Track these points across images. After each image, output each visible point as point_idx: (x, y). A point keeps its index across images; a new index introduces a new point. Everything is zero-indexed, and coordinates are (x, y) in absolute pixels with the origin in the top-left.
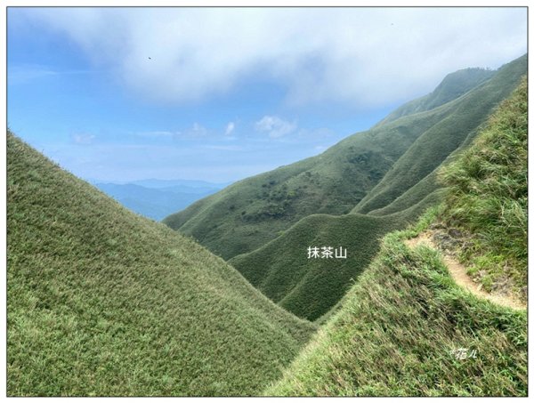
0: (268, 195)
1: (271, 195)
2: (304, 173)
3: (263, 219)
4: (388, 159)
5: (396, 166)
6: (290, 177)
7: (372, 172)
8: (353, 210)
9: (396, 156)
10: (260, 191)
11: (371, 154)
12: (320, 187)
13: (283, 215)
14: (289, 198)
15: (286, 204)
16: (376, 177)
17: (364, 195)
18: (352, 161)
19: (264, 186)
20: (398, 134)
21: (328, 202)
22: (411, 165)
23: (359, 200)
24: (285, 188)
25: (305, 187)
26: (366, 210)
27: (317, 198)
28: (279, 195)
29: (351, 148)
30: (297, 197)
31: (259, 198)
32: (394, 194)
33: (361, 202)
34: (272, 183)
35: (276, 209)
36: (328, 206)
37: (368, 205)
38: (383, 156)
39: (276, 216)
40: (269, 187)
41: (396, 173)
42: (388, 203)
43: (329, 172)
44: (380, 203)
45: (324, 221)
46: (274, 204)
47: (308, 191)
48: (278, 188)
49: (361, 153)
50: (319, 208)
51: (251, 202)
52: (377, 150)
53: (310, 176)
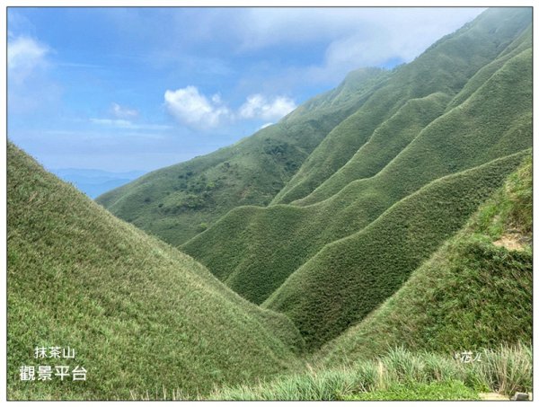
0: (186, 187)
1: (189, 185)
2: (222, 164)
3: (183, 211)
4: (301, 150)
5: (311, 158)
6: (207, 168)
7: (288, 164)
8: (273, 201)
9: (309, 149)
10: (177, 182)
11: (286, 145)
12: (240, 178)
13: (203, 206)
14: (209, 189)
15: (206, 196)
16: (292, 168)
17: (283, 186)
18: (269, 153)
19: (181, 177)
20: (310, 127)
21: (247, 193)
22: (326, 157)
23: (278, 191)
24: (204, 180)
25: (225, 178)
26: (287, 200)
27: (238, 189)
28: (198, 187)
29: (268, 140)
30: (217, 188)
31: (176, 189)
32: (311, 185)
33: (279, 194)
34: (190, 174)
35: (196, 200)
36: (249, 198)
37: (288, 196)
38: (298, 148)
39: (196, 208)
40: (187, 178)
41: (313, 164)
42: (307, 194)
43: (247, 163)
44: (298, 194)
45: (252, 212)
46: (194, 196)
47: (228, 182)
48: (197, 179)
49: (277, 145)
50: (239, 198)
51: (168, 194)
52: (292, 142)
53: (229, 167)
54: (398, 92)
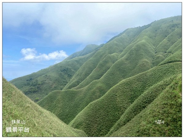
0: (30, 84)
1: (31, 83)
2: (44, 75)
3: (29, 93)
4: (73, 70)
5: (77, 73)
6: (38, 77)
7: (68, 75)
8: (64, 88)
9: (76, 70)
10: (26, 82)
11: (68, 69)
12: (51, 80)
13: (37, 91)
14: (39, 85)
15: (38, 87)
16: (70, 76)
17: (67, 83)
18: (62, 71)
19: (27, 80)
20: (75, 62)
21: (54, 85)
22: (82, 73)
23: (65, 85)
24: (37, 81)
25: (45, 80)
26: (70, 88)
27: (50, 84)
28: (35, 84)
29: (61, 67)
30: (42, 84)
31: (26, 85)
32: (78, 82)
33: (66, 86)
34: (31, 79)
35: (34, 89)
36: (55, 87)
37: (70, 86)
38: (72, 69)
39: (34, 92)
40: (30, 81)
41: (78, 75)
42: (77, 85)
43: (54, 75)
44: (74, 86)
46: (33, 87)
47: (47, 82)
48: (34, 81)
49: (65, 68)
50: (51, 88)
51: (22, 87)
52: (70, 67)
53: (47, 76)
54: (104, 52)
